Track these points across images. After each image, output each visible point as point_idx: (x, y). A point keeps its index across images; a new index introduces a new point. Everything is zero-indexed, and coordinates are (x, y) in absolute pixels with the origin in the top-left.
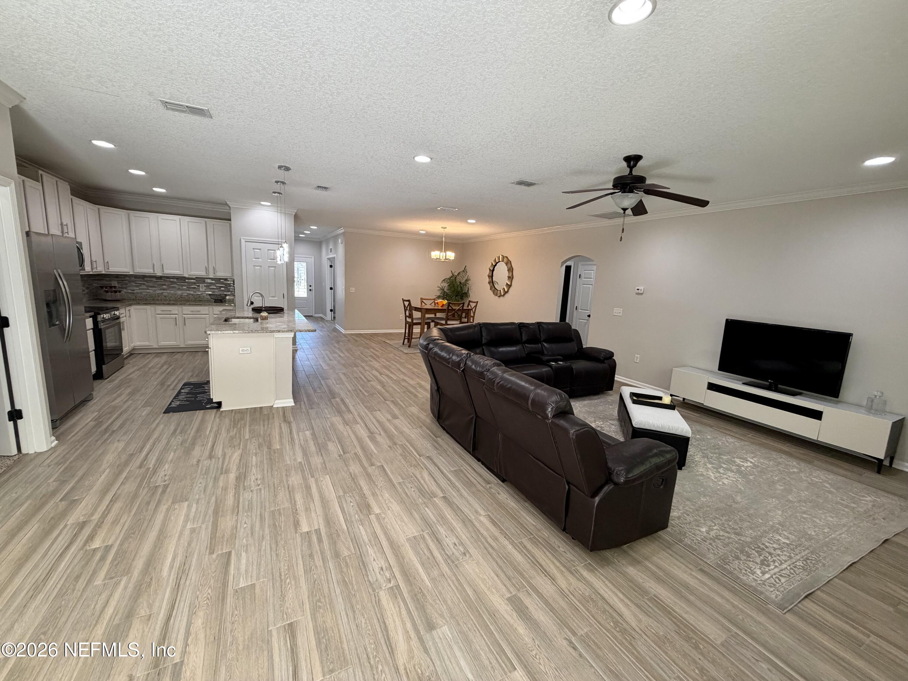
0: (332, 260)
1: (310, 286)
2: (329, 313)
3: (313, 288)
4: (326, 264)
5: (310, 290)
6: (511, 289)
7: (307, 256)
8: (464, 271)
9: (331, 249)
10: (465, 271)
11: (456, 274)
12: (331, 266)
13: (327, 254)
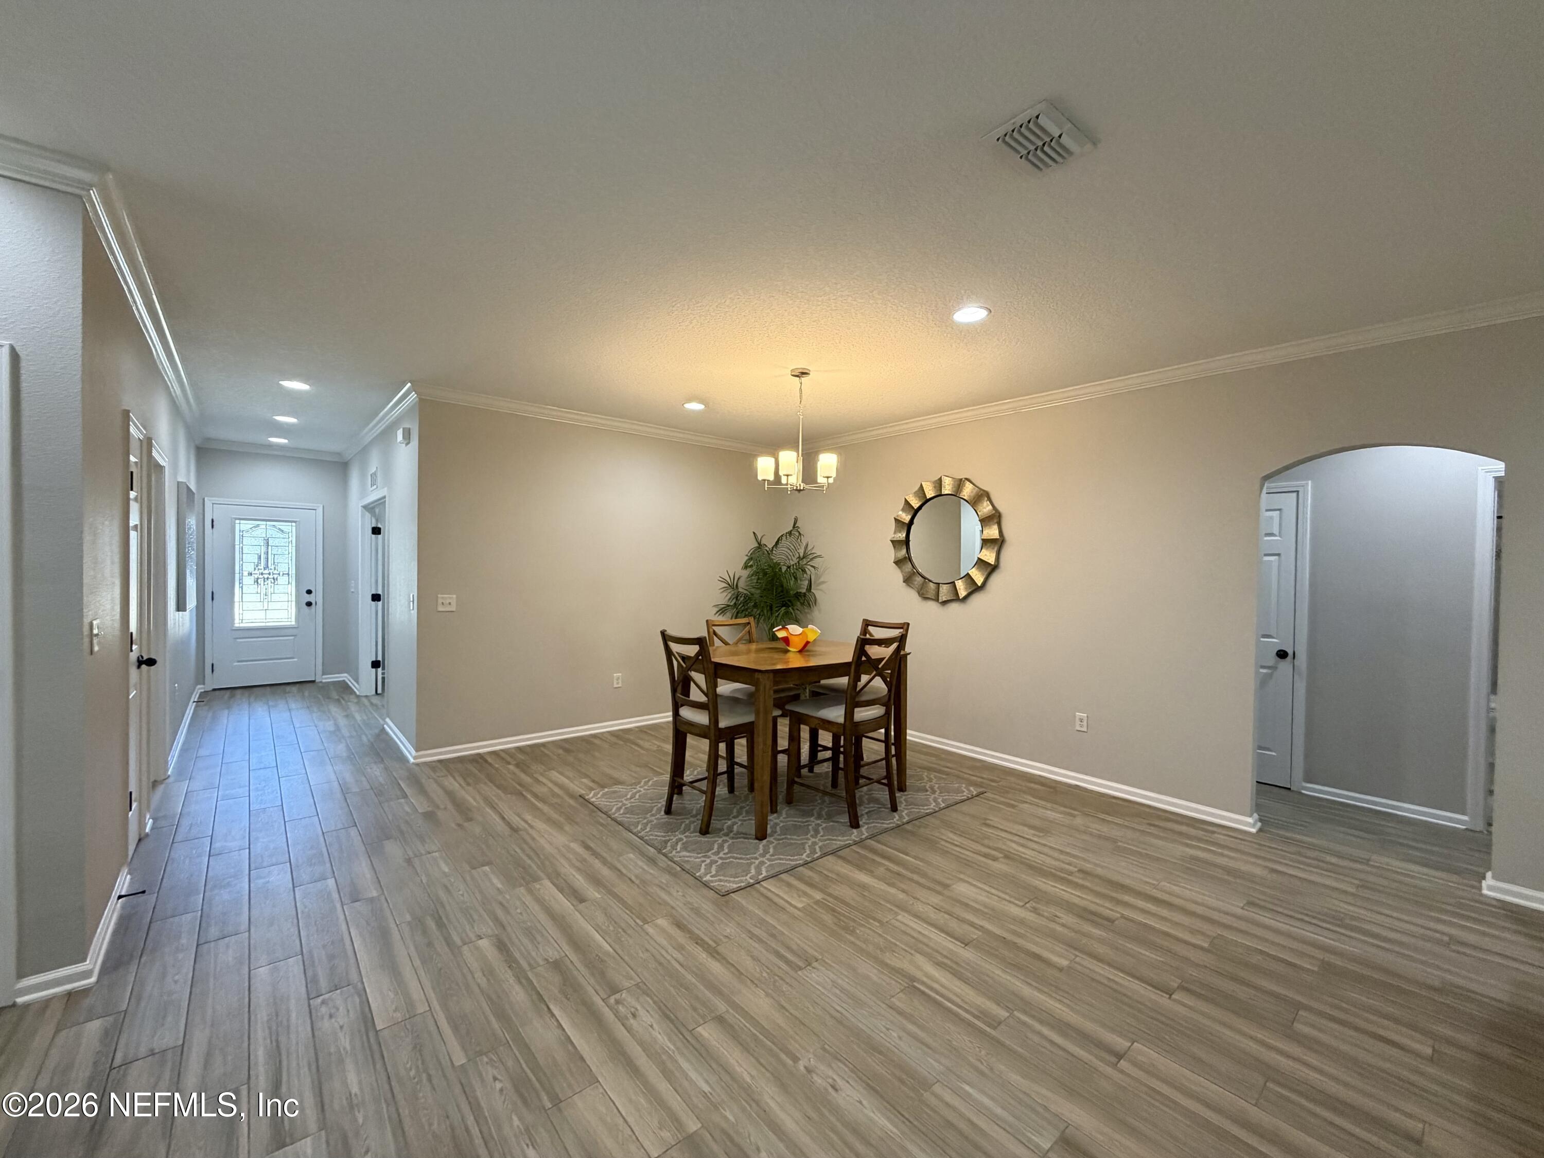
0: (375, 508)
1: (309, 592)
2: (367, 674)
3: (317, 597)
4: (359, 524)
5: (309, 604)
6: (996, 579)
7: (299, 504)
8: (790, 533)
9: (374, 475)
10: (795, 531)
11: (769, 543)
12: (376, 531)
13: (363, 493)
